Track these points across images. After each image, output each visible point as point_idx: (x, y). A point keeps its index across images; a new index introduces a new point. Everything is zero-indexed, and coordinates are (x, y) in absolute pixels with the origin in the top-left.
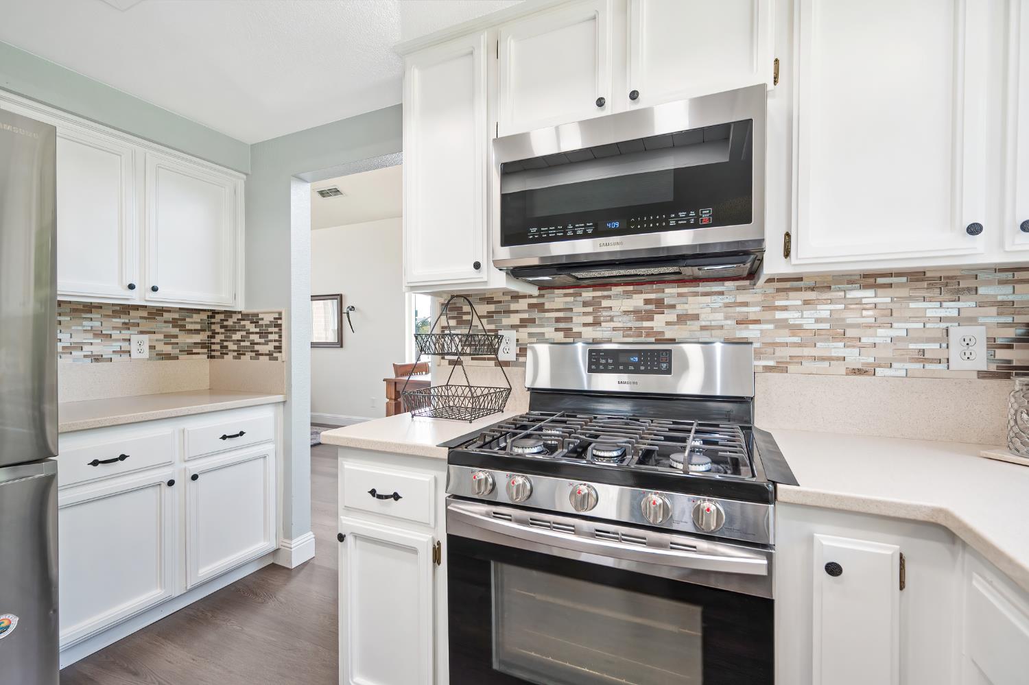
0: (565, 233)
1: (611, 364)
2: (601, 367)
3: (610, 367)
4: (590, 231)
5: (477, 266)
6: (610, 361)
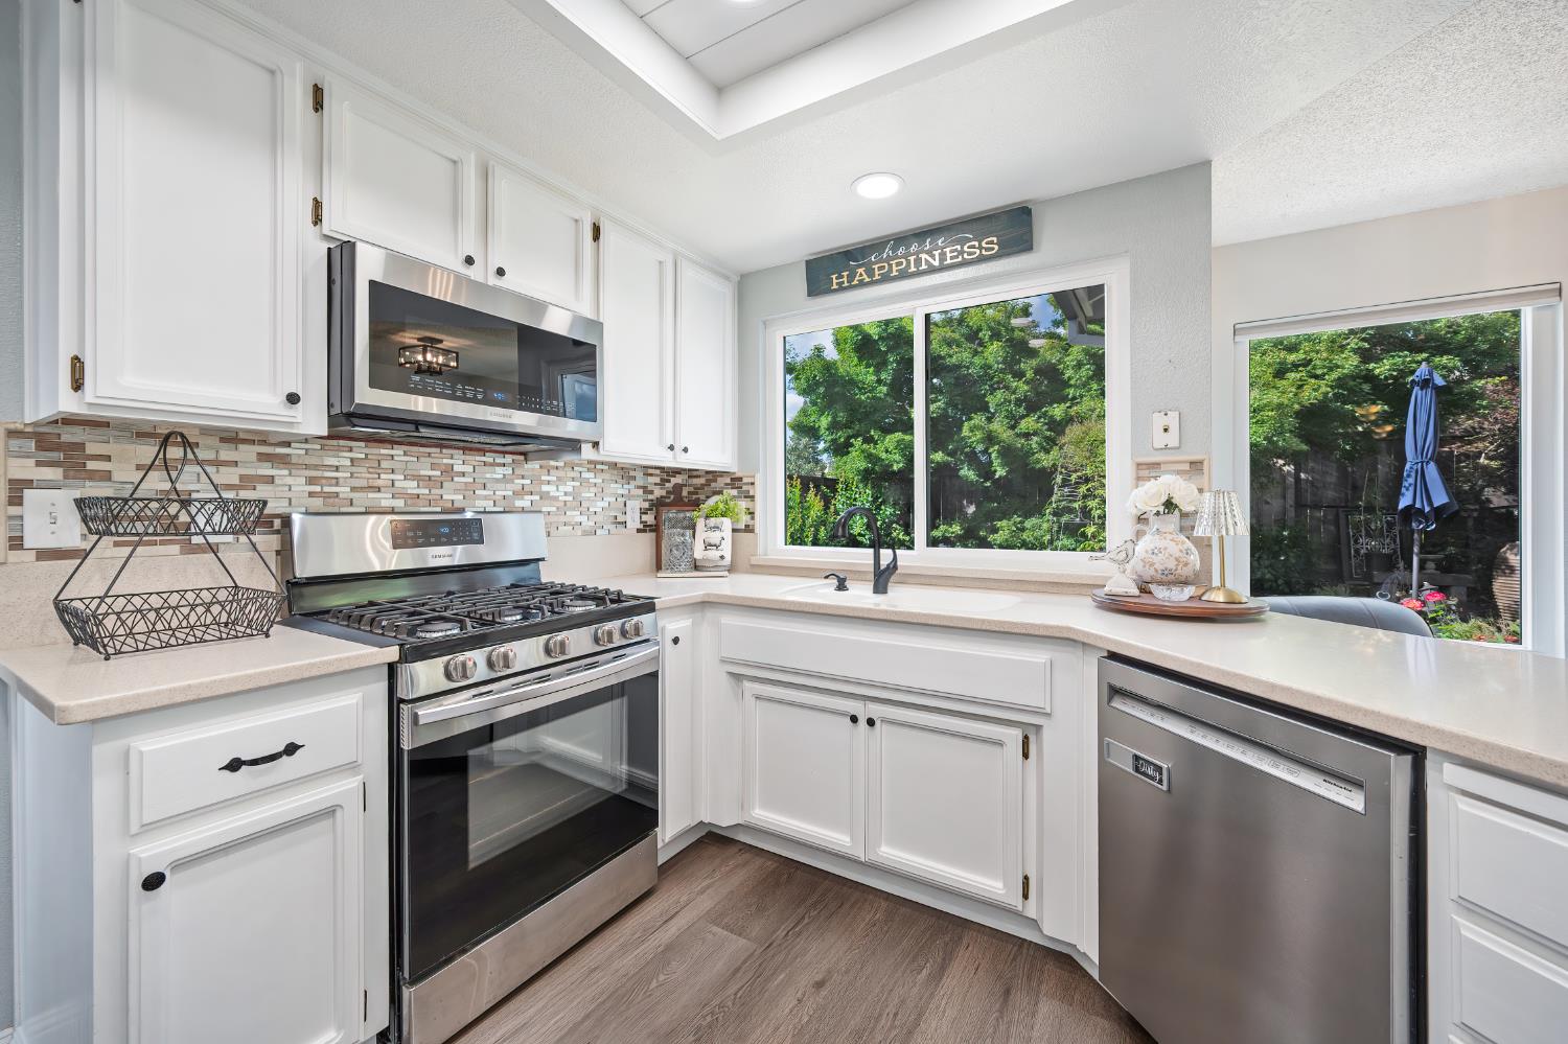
0: (454, 392)
1: (420, 537)
2: (410, 541)
3: (421, 541)
4: (480, 397)
5: (293, 399)
6: (420, 533)
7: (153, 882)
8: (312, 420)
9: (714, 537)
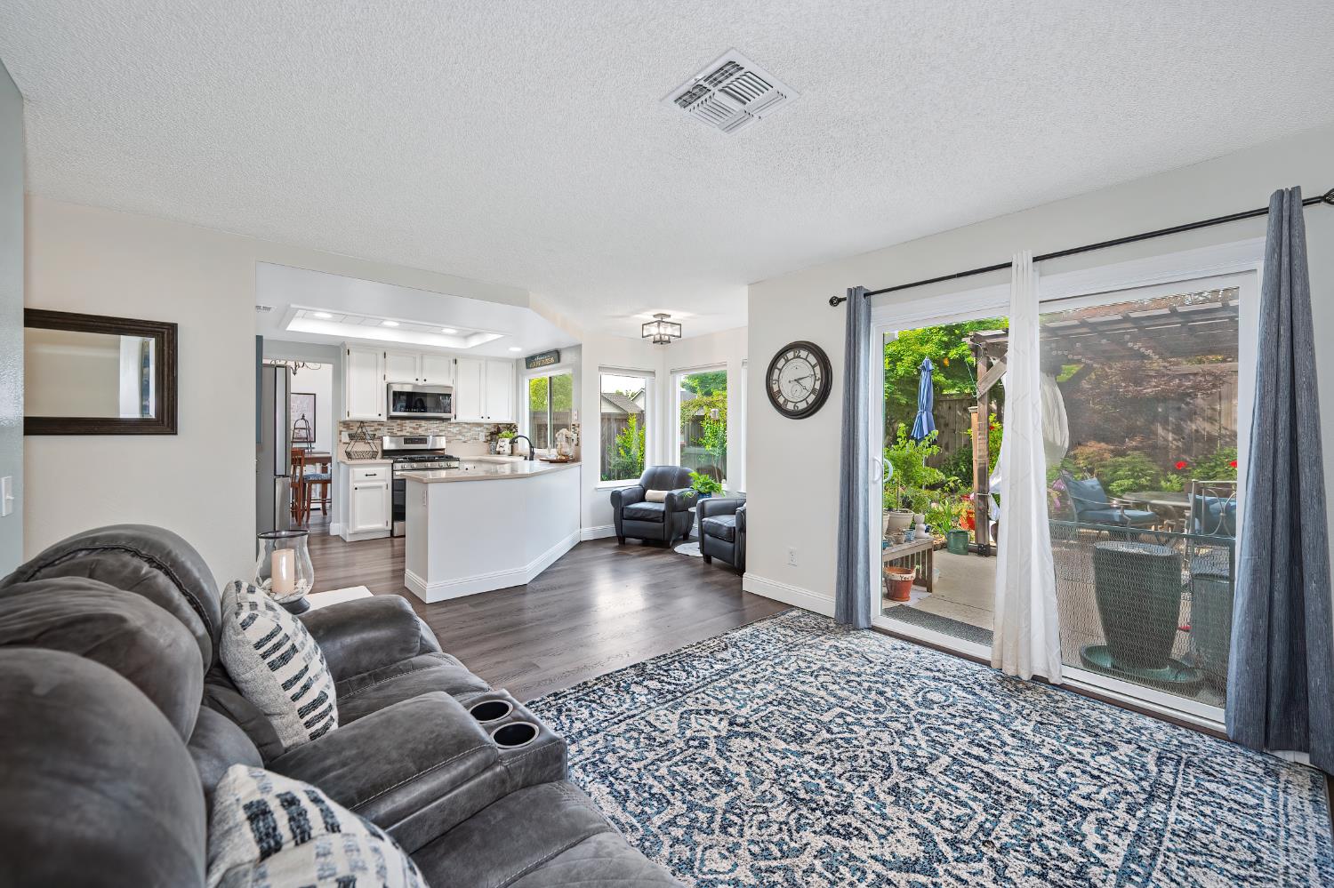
5: (381, 414)
7: (356, 489)
8: (384, 418)
9: (502, 444)
